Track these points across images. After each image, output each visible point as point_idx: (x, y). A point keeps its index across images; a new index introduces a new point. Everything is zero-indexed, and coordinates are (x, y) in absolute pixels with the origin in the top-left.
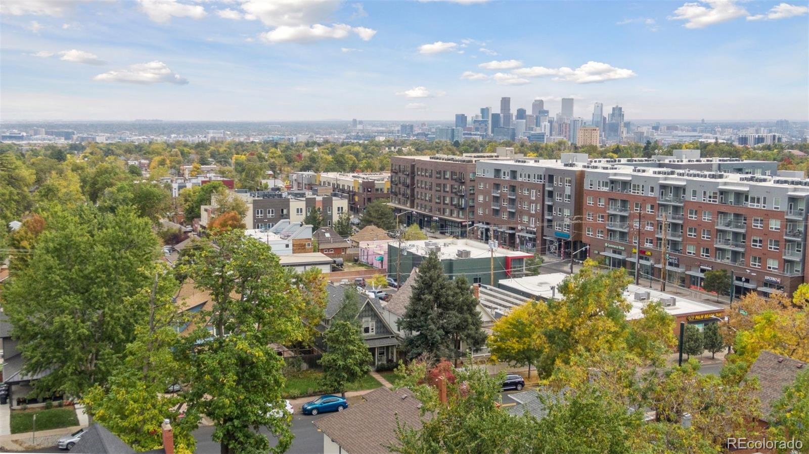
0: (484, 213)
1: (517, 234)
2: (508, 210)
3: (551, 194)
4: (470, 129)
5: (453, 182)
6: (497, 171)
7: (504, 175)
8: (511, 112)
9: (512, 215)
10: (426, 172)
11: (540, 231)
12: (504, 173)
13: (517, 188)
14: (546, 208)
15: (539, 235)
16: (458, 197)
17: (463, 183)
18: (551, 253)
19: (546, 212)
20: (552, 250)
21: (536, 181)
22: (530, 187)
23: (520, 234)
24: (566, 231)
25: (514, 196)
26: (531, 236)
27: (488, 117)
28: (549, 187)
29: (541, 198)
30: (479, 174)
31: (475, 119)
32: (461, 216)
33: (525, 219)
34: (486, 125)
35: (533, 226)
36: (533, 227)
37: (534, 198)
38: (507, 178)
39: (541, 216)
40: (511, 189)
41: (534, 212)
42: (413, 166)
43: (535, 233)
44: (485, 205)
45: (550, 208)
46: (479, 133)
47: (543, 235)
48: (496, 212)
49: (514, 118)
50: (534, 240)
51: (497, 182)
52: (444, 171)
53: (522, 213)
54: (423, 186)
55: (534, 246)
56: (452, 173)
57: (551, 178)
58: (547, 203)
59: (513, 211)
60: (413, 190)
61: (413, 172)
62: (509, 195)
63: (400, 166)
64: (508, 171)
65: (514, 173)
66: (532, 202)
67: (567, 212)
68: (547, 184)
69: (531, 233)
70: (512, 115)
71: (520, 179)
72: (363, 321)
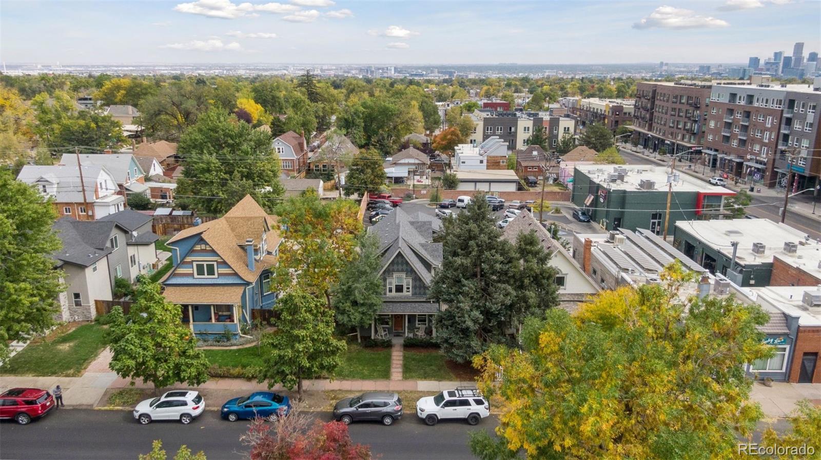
0: (714, 139)
1: (745, 163)
2: (739, 137)
3: (789, 121)
4: (762, 69)
5: (688, 107)
6: (733, 96)
7: (740, 100)
8: (803, 55)
9: (743, 142)
10: (664, 97)
11: (771, 162)
12: (740, 97)
13: (751, 114)
14: (781, 137)
15: (770, 167)
16: (692, 122)
17: (697, 108)
18: (782, 187)
19: (780, 142)
20: (783, 184)
21: (775, 107)
22: (767, 112)
23: (749, 164)
24: (801, 163)
25: (747, 122)
26: (760, 166)
27: (780, 60)
28: (788, 113)
29: (778, 126)
30: (714, 98)
31: (767, 61)
32: (692, 141)
33: (757, 148)
34: (777, 67)
35: (765, 156)
36: (763, 158)
37: (769, 126)
38: (743, 103)
39: (774, 146)
40: (745, 115)
41: (767, 141)
42: (654, 92)
43: (765, 164)
44: (715, 131)
45: (786, 137)
46: (769, 73)
47: (773, 167)
48: (727, 139)
49: (805, 61)
50: (764, 171)
51: (731, 107)
52: (681, 96)
53: (754, 141)
54: (660, 110)
55: (762, 177)
56: (689, 98)
57: (791, 103)
58: (782, 131)
59: (745, 138)
60: (652, 114)
61: (654, 97)
62: (743, 121)
63: (643, 91)
64: (744, 95)
65: (750, 98)
66: (767, 129)
67: (805, 143)
68: (786, 110)
69: (761, 163)
70: (804, 58)
71: (756, 104)
72: (394, 276)
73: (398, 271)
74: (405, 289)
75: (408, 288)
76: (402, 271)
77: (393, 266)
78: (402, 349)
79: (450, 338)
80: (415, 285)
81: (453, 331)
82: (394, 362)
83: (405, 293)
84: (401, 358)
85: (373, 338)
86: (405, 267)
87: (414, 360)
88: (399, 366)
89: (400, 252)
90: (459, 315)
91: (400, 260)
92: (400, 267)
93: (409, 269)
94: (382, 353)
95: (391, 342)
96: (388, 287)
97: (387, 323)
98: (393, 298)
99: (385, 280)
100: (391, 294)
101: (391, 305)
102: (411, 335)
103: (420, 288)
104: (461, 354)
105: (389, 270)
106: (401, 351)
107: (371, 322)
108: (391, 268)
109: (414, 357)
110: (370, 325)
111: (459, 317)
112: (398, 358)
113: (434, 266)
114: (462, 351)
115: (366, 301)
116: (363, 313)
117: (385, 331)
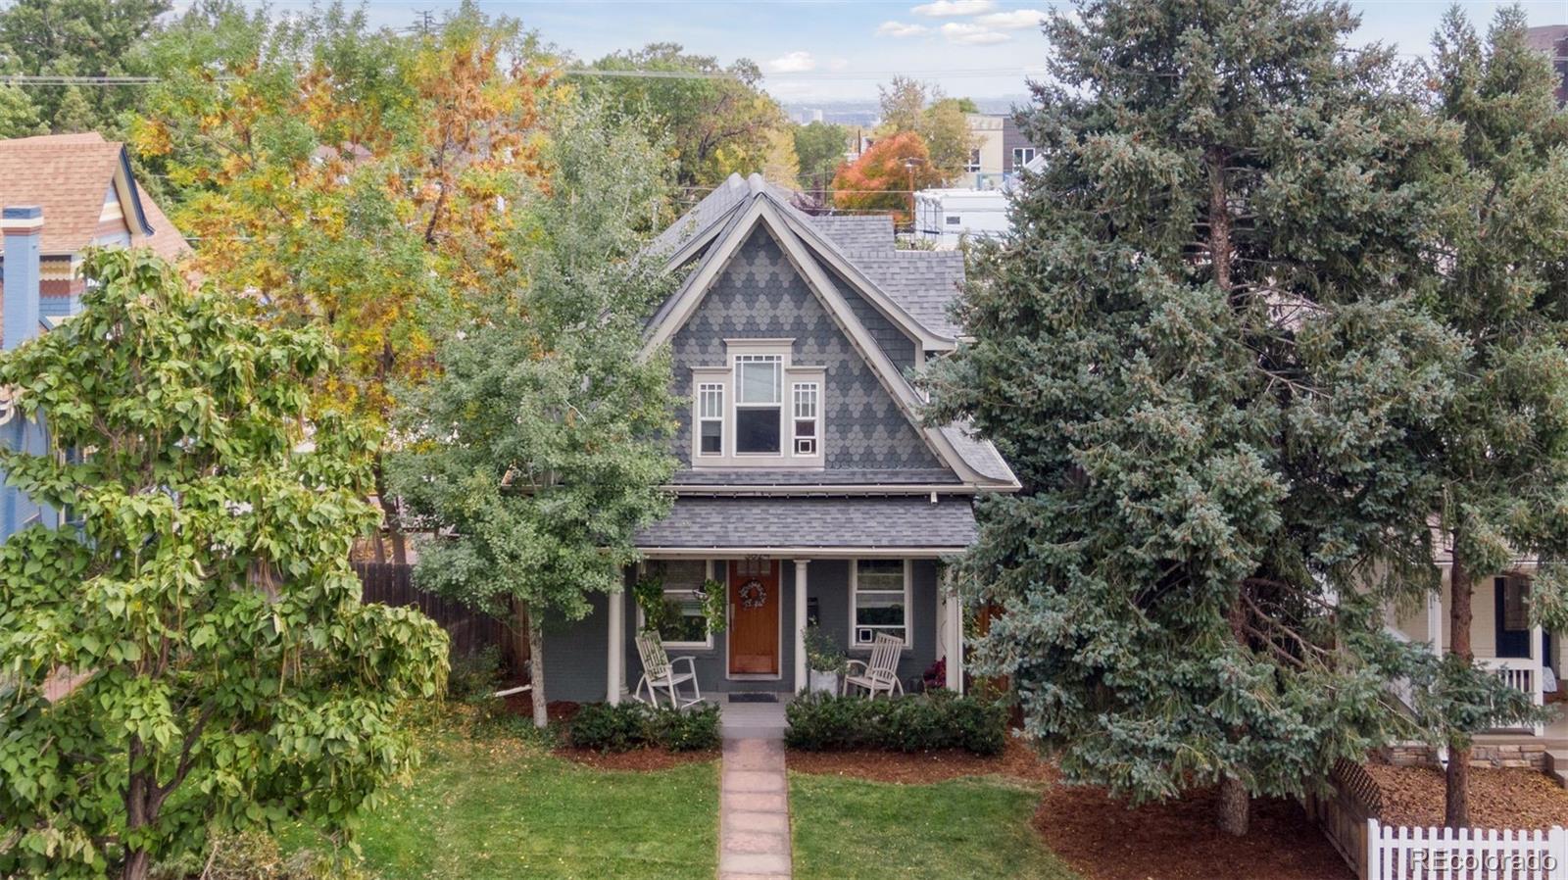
72: (732, 362)
73: (751, 330)
74: (787, 433)
75: (805, 428)
76: (775, 330)
77: (727, 303)
78: (780, 760)
79: (1081, 642)
80: (844, 409)
81: (1099, 598)
82: (737, 821)
83: (787, 456)
84: (778, 802)
85: (614, 697)
86: (786, 310)
87: (851, 811)
88: (768, 842)
89: (761, 224)
90: (1139, 478)
91: (762, 269)
92: (762, 311)
93: (811, 321)
94: (668, 778)
95: (715, 721)
96: (698, 420)
97: (696, 631)
98: (725, 477)
99: (683, 379)
100: (712, 459)
101: (712, 515)
102: (826, 682)
103: (868, 421)
104: (1157, 740)
105: (705, 322)
106: (773, 770)
107: (603, 582)
108: (716, 315)
109: (850, 796)
110: (599, 599)
111: (1138, 495)
112: (759, 802)
113: (929, 345)
114: (1162, 721)
115: (579, 458)
116: (563, 531)
117: (680, 668)
